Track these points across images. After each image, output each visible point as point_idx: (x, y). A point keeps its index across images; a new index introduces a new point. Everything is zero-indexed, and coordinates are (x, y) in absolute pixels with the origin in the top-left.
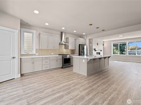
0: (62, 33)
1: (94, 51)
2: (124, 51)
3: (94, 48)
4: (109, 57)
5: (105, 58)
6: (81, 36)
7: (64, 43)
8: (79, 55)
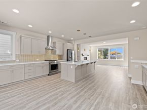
0: (48, 36)
1: (81, 56)
2: (107, 56)
3: (81, 53)
4: (95, 62)
5: (91, 63)
6: (69, 41)
7: (51, 48)
8: (67, 61)
